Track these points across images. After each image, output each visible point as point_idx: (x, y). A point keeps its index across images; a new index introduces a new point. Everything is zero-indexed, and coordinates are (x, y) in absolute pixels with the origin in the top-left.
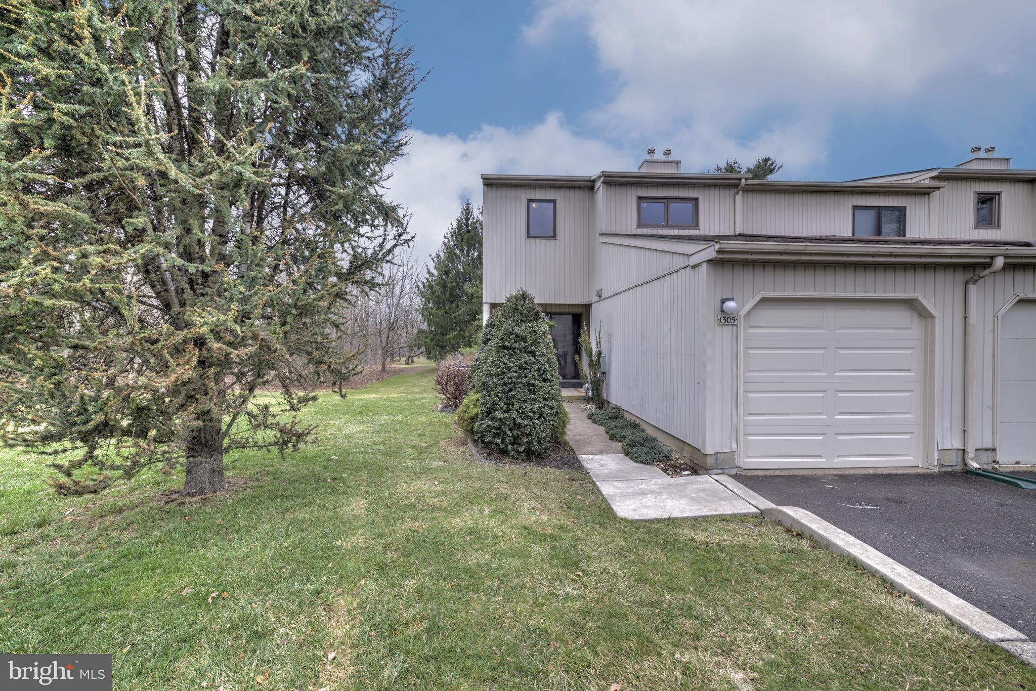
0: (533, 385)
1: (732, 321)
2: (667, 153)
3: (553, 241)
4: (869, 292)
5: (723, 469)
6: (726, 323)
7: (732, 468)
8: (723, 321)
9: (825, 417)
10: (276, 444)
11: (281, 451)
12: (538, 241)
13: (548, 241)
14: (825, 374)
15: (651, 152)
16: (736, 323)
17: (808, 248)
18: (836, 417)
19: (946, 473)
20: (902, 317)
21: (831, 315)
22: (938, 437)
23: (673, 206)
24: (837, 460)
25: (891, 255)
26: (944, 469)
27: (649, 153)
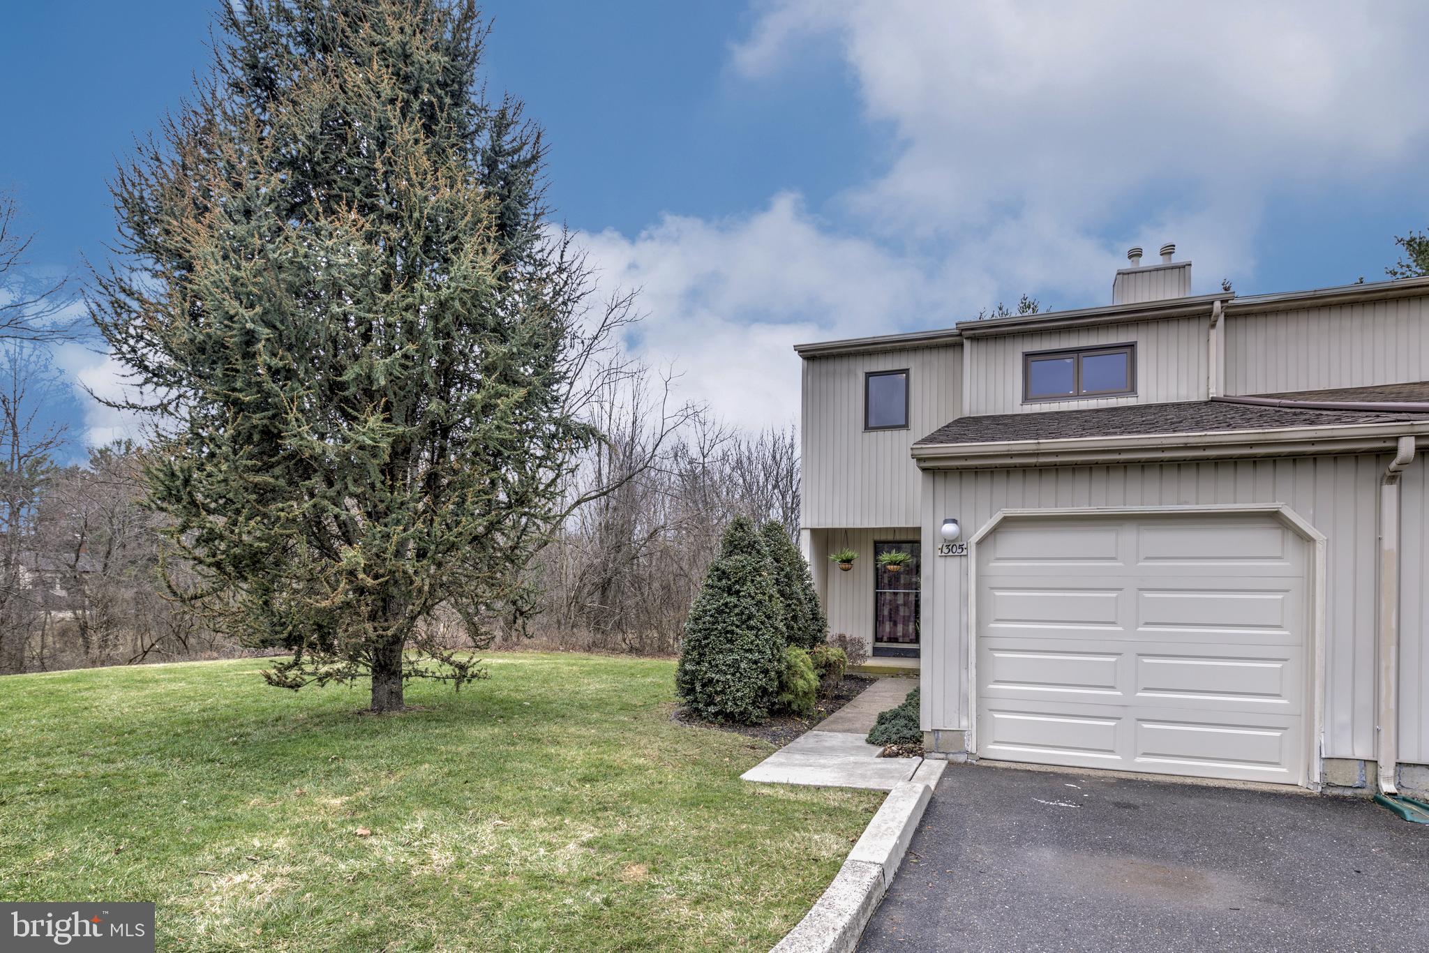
0: (732, 632)
1: (960, 550)
2: (1168, 251)
3: (903, 432)
4: (1186, 503)
5: (947, 754)
6: (951, 554)
7: (960, 752)
8: (945, 550)
9: (1119, 693)
10: (453, 677)
11: (457, 685)
12: (881, 433)
13: (896, 433)
14: (1120, 629)
15: (1135, 254)
16: (965, 552)
17: (1042, 447)
18: (1139, 694)
19: (1336, 798)
20: (1263, 539)
21: (1128, 537)
22: (1320, 738)
23: (1088, 362)
24: (1140, 760)
25: (1186, 447)
26: (1329, 792)
27: (1130, 257)
